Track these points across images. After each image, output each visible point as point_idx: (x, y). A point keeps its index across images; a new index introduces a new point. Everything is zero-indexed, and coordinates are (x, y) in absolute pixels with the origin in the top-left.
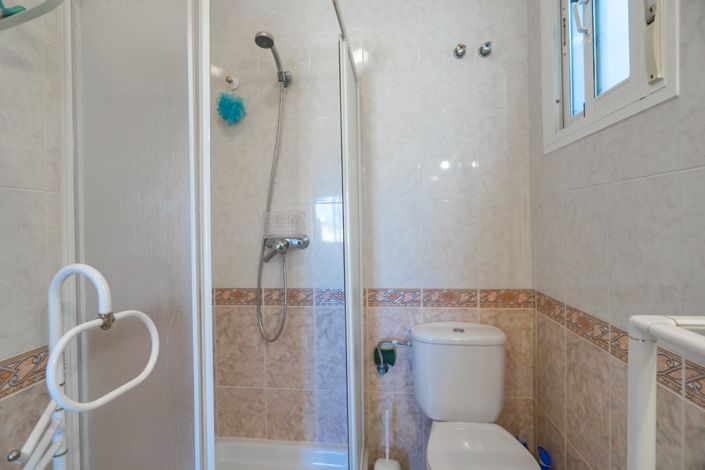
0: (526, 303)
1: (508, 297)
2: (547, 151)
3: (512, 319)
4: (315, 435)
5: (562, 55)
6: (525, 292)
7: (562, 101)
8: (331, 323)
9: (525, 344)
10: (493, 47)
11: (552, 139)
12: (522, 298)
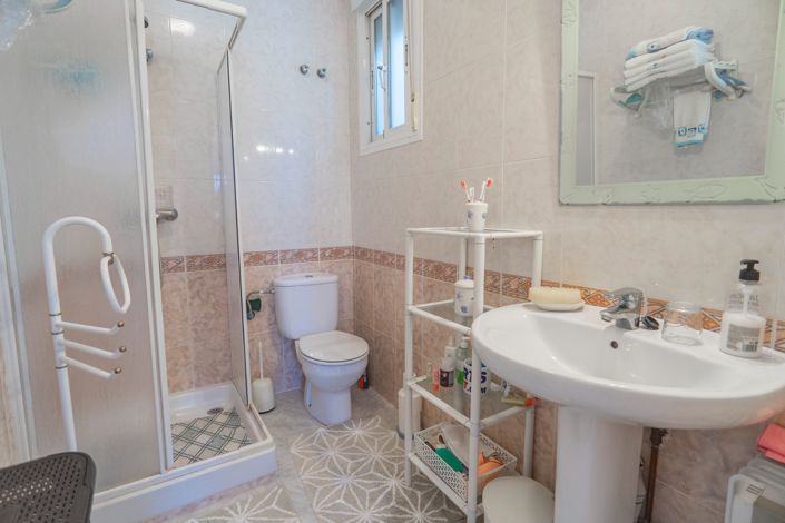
0: (349, 255)
1: (337, 253)
2: (361, 154)
3: (340, 267)
4: (191, 383)
5: (371, 95)
6: (348, 248)
7: (370, 123)
8: (202, 285)
9: (349, 283)
10: (327, 74)
11: (365, 148)
12: (346, 252)
